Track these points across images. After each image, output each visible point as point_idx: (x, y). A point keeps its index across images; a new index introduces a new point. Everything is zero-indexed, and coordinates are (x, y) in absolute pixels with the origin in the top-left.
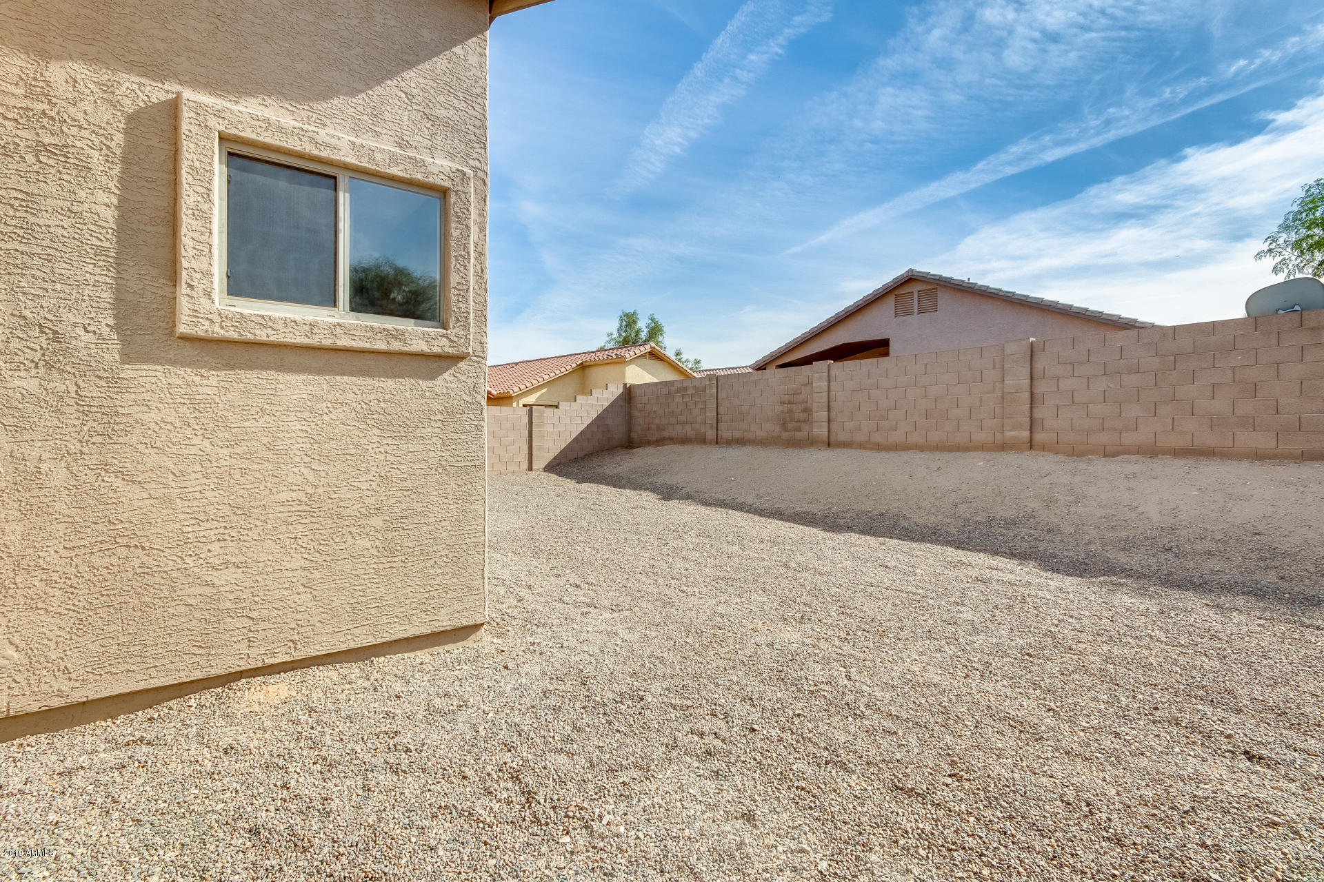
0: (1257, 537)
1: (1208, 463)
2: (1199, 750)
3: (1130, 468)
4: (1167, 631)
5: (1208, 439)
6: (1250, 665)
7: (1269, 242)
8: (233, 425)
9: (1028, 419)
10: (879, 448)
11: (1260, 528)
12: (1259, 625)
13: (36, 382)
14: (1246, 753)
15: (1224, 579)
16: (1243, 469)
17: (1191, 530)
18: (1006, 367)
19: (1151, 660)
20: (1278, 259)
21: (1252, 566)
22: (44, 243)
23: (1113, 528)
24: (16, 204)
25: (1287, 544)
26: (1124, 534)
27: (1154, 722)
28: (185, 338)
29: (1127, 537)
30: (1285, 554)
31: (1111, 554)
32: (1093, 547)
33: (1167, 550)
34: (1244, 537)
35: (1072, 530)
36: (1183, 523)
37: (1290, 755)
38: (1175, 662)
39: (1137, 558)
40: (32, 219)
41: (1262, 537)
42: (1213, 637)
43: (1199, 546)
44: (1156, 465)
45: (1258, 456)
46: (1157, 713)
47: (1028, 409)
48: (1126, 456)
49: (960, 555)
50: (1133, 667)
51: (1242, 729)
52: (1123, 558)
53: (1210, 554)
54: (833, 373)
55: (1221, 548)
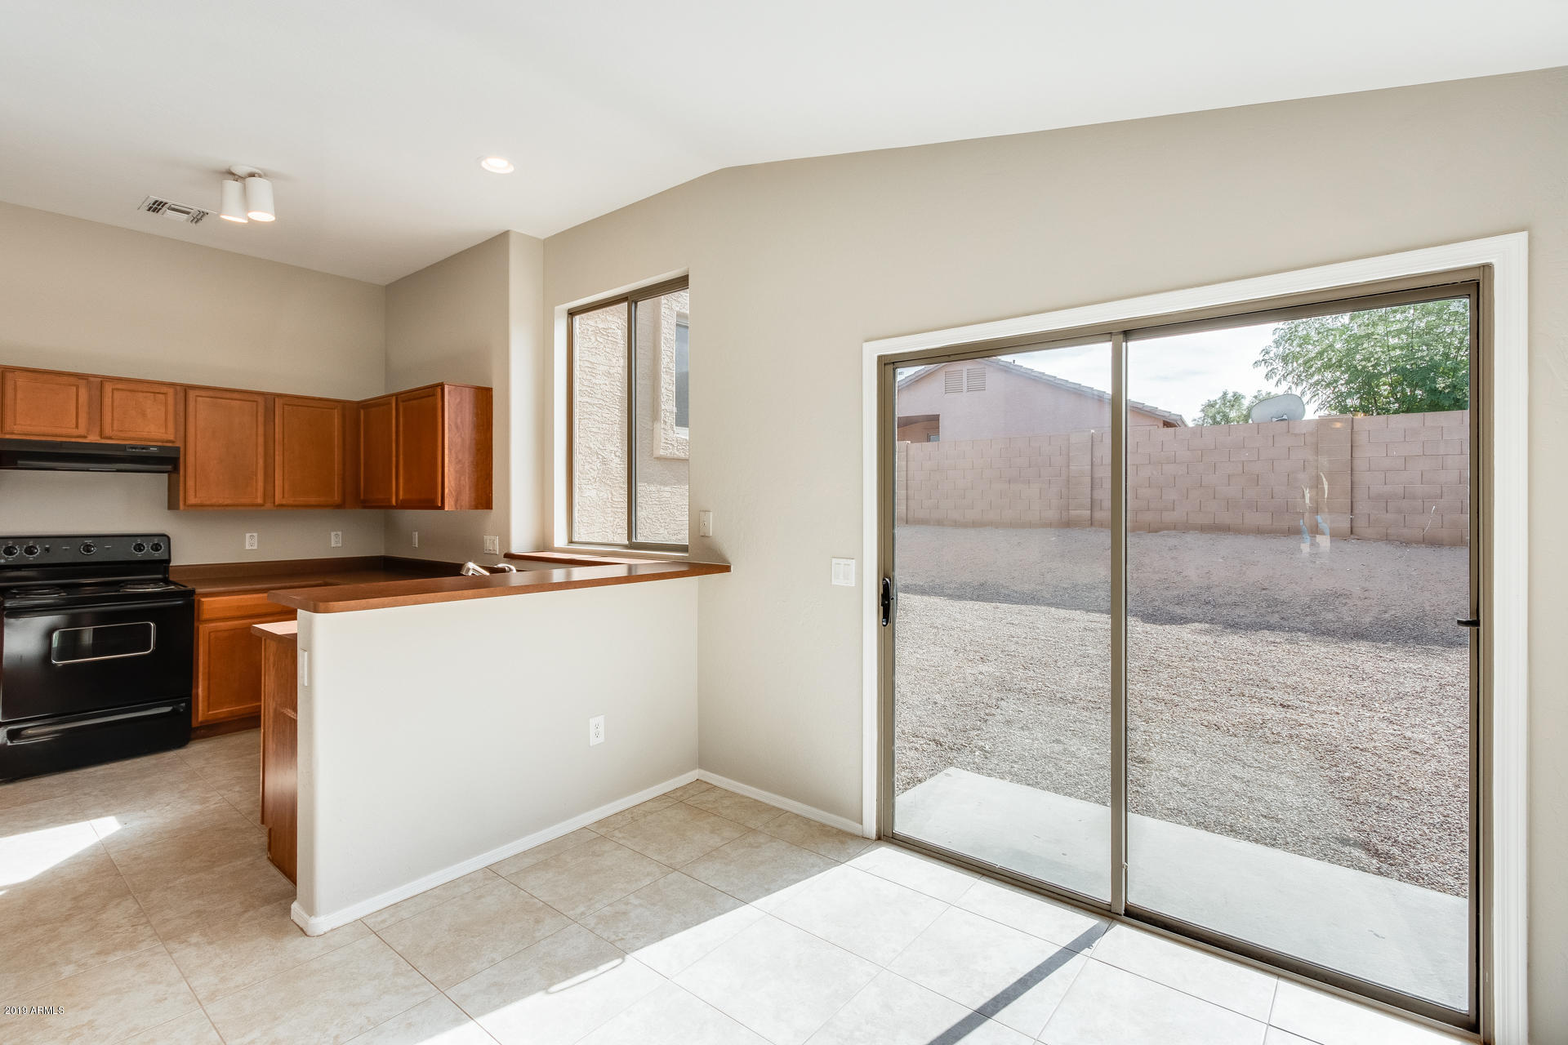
0: (1264, 592)
1: (1225, 537)
2: (1259, 705)
3: (1172, 542)
4: (1222, 653)
5: (1225, 518)
6: (1274, 667)
7: (1263, 353)
8: (678, 519)
9: (1089, 500)
10: (956, 524)
11: (1266, 585)
12: (1274, 646)
13: (595, 492)
14: (1281, 705)
15: (1247, 620)
16: (1251, 541)
17: (1221, 588)
18: (1071, 454)
19: (1218, 668)
20: (1270, 368)
21: (1263, 611)
22: (599, 396)
23: (1167, 588)
24: (587, 370)
25: (1284, 596)
26: (1176, 593)
27: (1231, 696)
28: (659, 459)
29: (1179, 595)
30: (1283, 603)
31: (1170, 608)
32: (1157, 604)
33: (1207, 603)
34: (1256, 592)
35: (1138, 591)
36: (1215, 583)
37: (1302, 704)
38: (1232, 668)
39: (1188, 610)
40: (594, 381)
41: (1267, 592)
42: (1250, 654)
43: (1228, 599)
44: (1190, 538)
45: (1260, 532)
46: (1231, 692)
47: (1090, 492)
48: (1166, 532)
49: (1062, 613)
50: (1210, 672)
51: (1278, 696)
52: (1178, 610)
53: (1236, 604)
54: (911, 453)
55: (1243, 601)
